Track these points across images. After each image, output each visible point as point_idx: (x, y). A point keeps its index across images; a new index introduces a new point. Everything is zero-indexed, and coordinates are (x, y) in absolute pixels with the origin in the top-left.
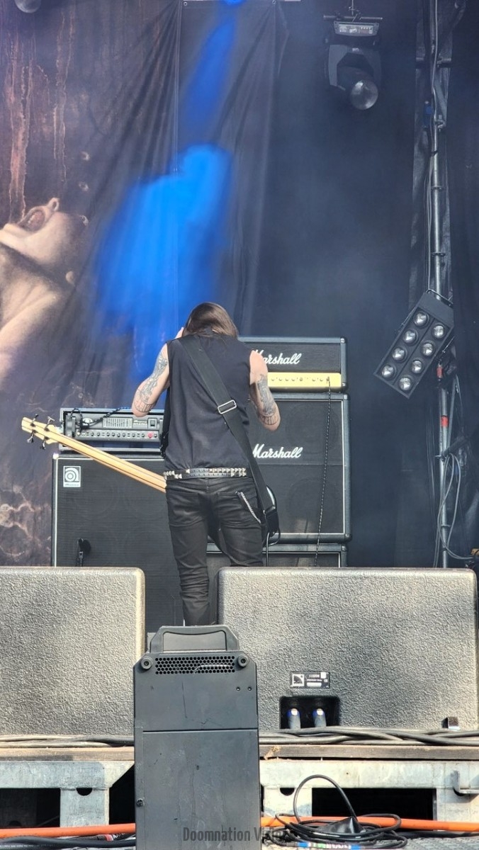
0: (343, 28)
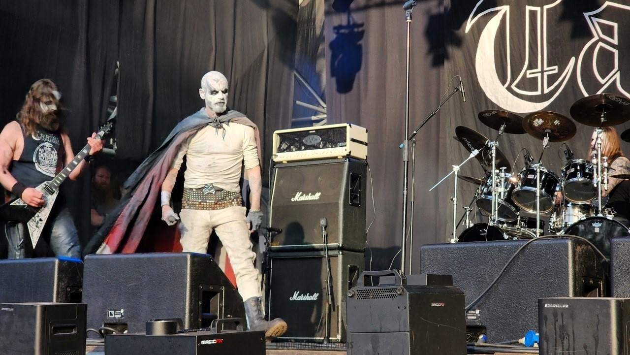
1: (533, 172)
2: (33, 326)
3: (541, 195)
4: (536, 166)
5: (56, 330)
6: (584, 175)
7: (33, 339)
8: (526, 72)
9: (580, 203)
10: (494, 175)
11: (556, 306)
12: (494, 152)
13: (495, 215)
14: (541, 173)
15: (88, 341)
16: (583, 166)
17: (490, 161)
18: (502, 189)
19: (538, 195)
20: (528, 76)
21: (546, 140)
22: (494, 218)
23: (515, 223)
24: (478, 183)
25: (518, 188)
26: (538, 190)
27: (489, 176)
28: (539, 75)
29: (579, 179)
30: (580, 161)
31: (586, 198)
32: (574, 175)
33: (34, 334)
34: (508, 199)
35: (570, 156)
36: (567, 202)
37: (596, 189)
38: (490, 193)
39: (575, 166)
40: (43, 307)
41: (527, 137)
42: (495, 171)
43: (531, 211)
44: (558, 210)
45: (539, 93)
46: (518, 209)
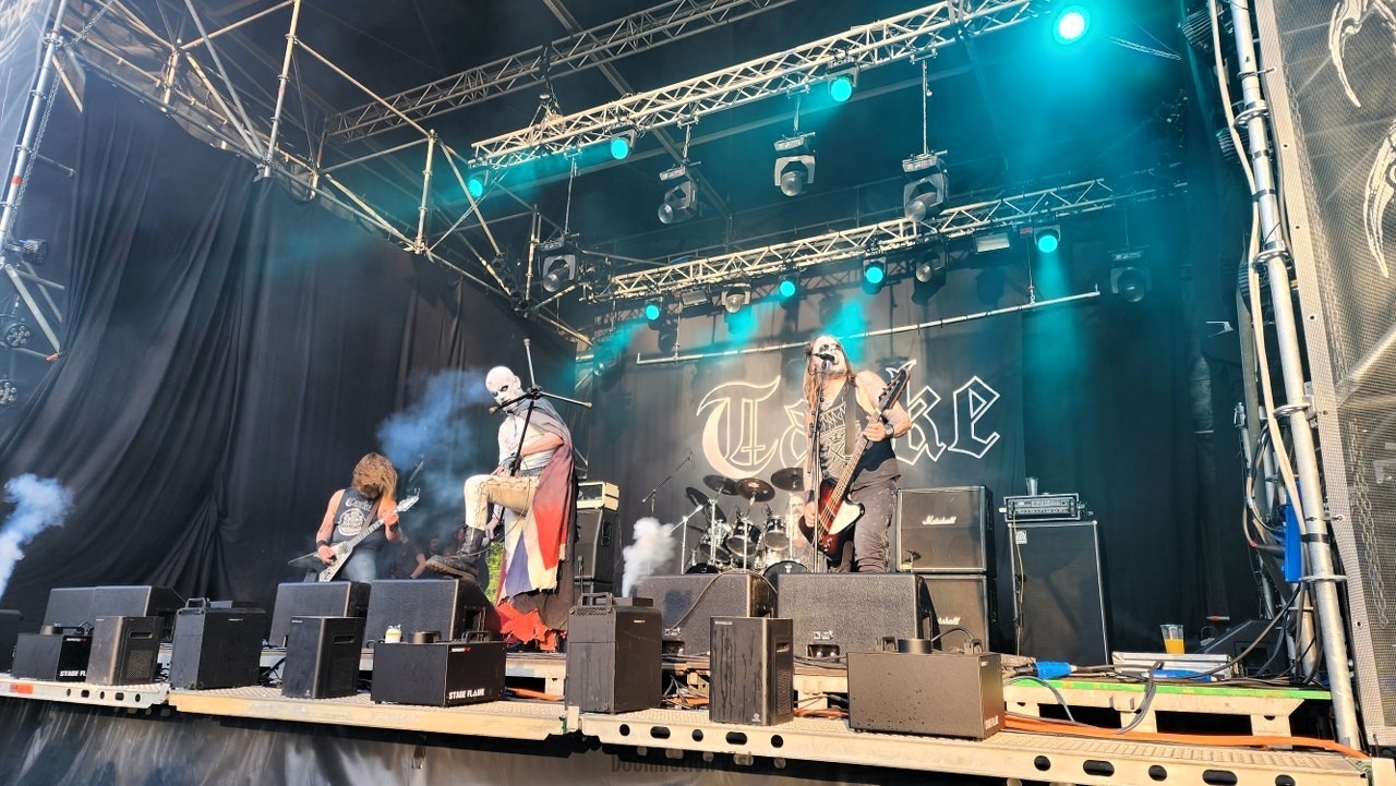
0: (1119, 257)
1: (742, 524)
2: (317, 636)
3: (748, 543)
4: (744, 520)
5: (337, 639)
6: (780, 527)
7: (317, 647)
8: (741, 448)
9: (776, 549)
10: (713, 526)
11: (723, 623)
12: (713, 508)
13: (713, 556)
14: (749, 525)
15: (364, 650)
16: (779, 521)
17: (710, 514)
18: (719, 537)
19: (745, 542)
20: (743, 451)
21: (753, 499)
22: (713, 560)
23: (729, 564)
24: (702, 531)
25: (731, 537)
26: (745, 538)
27: (710, 526)
28: (750, 451)
29: (776, 530)
30: (776, 517)
31: (781, 546)
32: (772, 527)
33: (317, 642)
34: (724, 545)
35: (770, 513)
36: (767, 549)
37: (788, 539)
38: (709, 540)
39: (773, 520)
40: (327, 620)
41: (739, 498)
42: (714, 522)
43: (740, 554)
44: (760, 554)
45: (750, 464)
46: (730, 551)
